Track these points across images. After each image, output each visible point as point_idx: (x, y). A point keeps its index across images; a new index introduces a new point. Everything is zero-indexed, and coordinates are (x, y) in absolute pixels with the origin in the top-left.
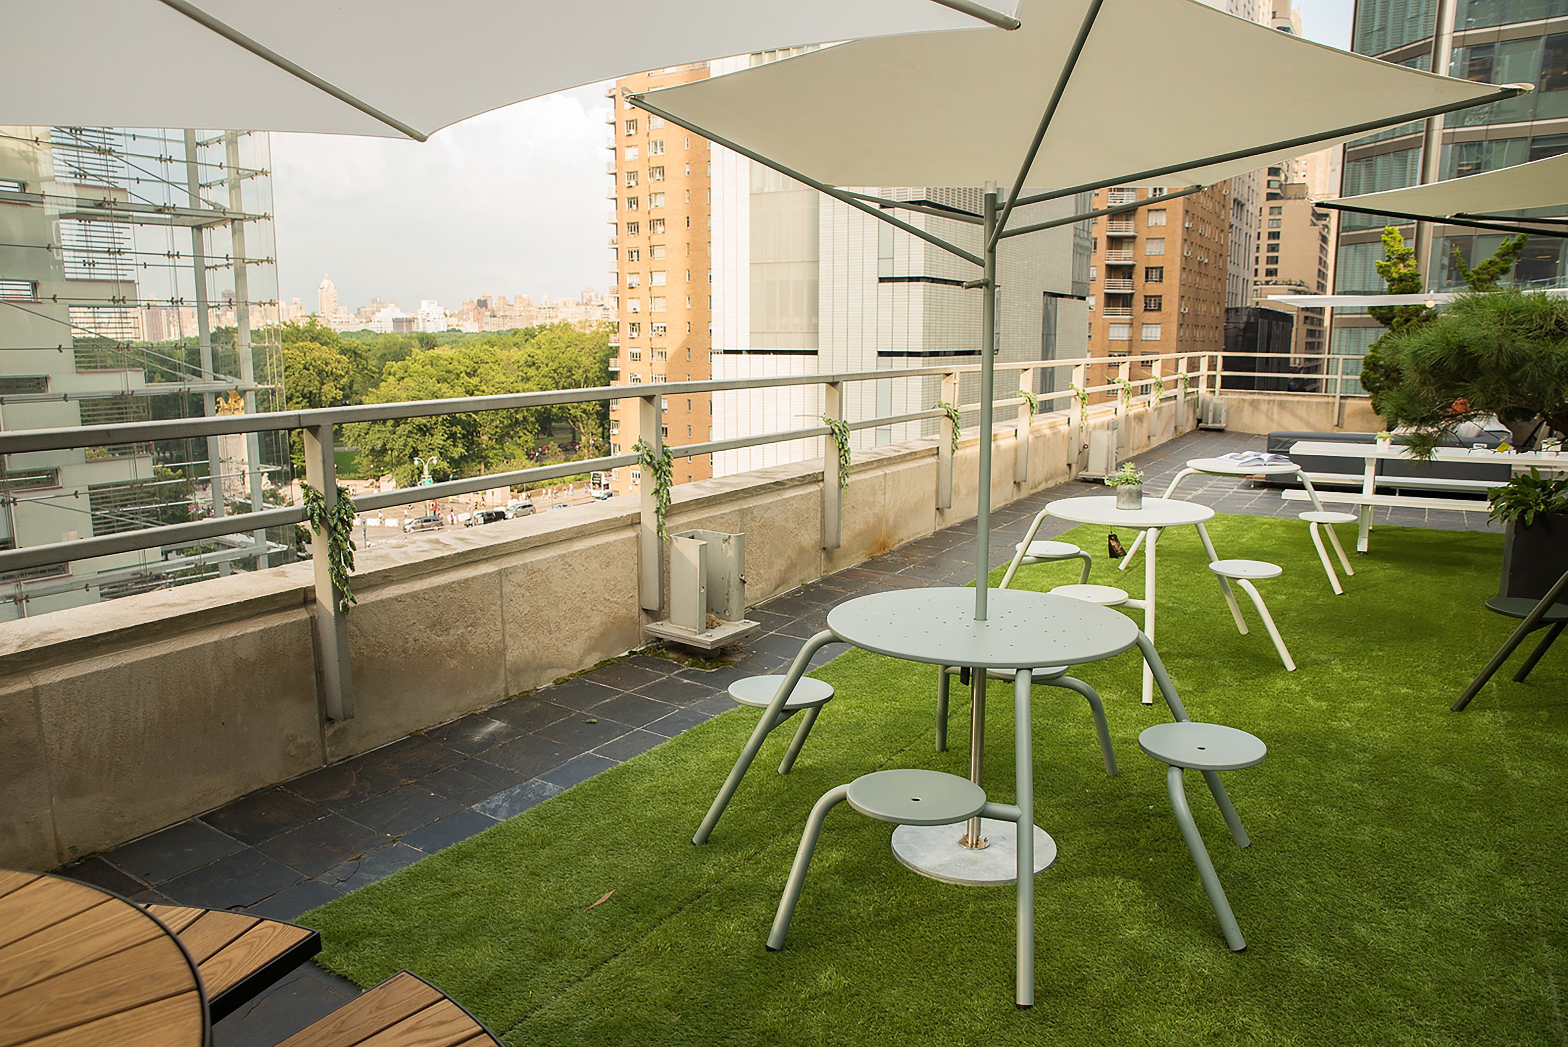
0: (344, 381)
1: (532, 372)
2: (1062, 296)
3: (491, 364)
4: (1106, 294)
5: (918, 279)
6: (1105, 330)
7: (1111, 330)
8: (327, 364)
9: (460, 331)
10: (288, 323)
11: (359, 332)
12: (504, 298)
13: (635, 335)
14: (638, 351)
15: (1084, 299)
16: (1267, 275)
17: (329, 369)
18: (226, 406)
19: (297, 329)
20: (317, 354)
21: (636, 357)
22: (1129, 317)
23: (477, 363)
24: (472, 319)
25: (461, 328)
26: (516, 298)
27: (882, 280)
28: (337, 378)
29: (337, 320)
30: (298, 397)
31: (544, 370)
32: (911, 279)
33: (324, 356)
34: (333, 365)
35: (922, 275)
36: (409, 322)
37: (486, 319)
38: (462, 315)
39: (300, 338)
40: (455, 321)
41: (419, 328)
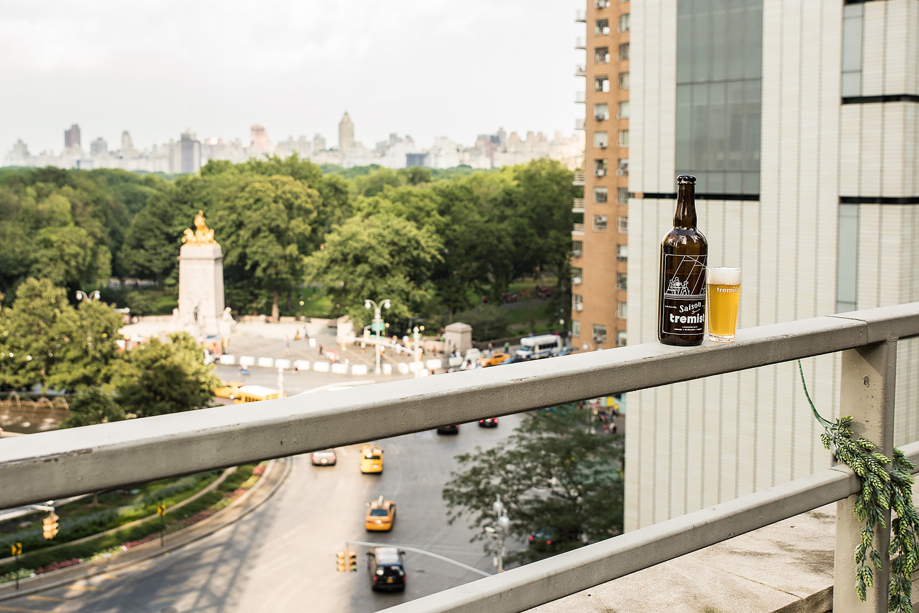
0: (314, 215)
1: (509, 212)
3: (466, 203)
8: (297, 197)
9: (470, 167)
10: (271, 156)
11: (368, 167)
13: (601, 173)
14: (604, 191)
17: (297, 203)
18: (194, 239)
19: (279, 161)
20: (287, 188)
21: (602, 198)
23: (452, 199)
25: (472, 164)
27: (846, 101)
28: (308, 212)
29: (353, 155)
30: (264, 232)
31: (522, 209)
32: (886, 99)
33: (295, 189)
34: (303, 199)
35: (902, 93)
36: (422, 157)
37: (498, 155)
38: (475, 151)
39: (278, 171)
40: (467, 156)
41: (431, 163)
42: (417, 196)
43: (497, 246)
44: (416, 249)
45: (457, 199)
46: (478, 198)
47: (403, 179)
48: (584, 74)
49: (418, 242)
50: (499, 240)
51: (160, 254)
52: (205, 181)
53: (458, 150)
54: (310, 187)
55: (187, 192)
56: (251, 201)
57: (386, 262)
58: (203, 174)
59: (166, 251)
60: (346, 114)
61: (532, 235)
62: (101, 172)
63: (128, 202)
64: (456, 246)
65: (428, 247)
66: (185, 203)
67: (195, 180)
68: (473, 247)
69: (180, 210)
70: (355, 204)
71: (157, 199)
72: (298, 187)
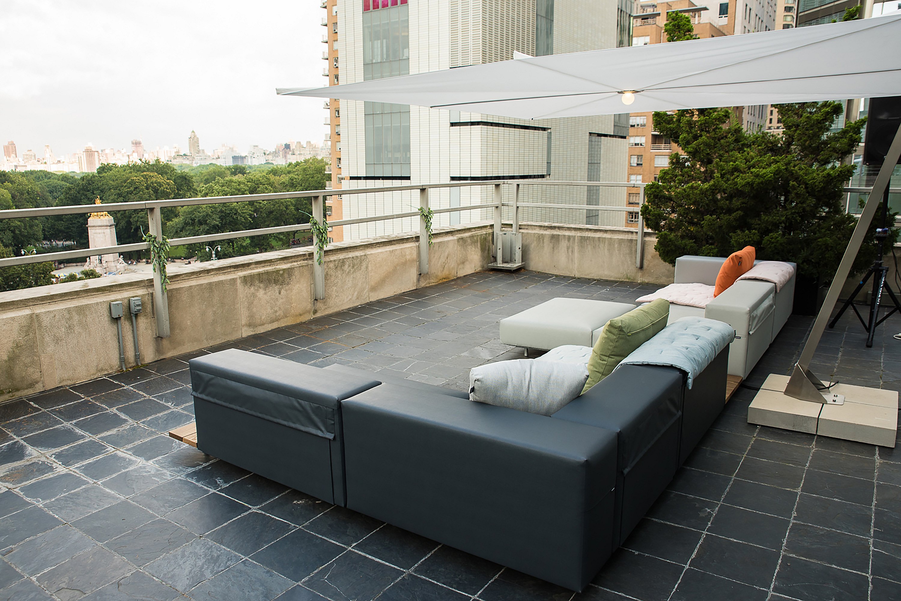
2: (605, 136)
4: (653, 135)
5: (478, 123)
6: (652, 160)
7: (656, 160)
8: (160, 186)
9: (272, 164)
11: (208, 165)
12: (300, 143)
13: (340, 166)
15: (624, 137)
16: (778, 123)
17: (160, 189)
19: (149, 164)
20: (154, 180)
22: (668, 151)
23: (258, 184)
24: (281, 156)
25: (273, 162)
26: (307, 142)
27: (453, 124)
29: (199, 158)
32: (473, 124)
33: (159, 181)
34: (164, 186)
35: (480, 120)
36: (243, 158)
37: (289, 156)
38: (275, 154)
39: (148, 170)
40: (270, 158)
41: (249, 162)
42: (235, 182)
43: (285, 211)
44: (235, 214)
45: (261, 183)
46: (274, 183)
47: (228, 172)
48: (329, 107)
49: (236, 210)
50: (287, 207)
51: (75, 223)
52: (101, 177)
53: (265, 154)
54: (168, 179)
55: (89, 184)
56: (132, 189)
57: (217, 223)
58: (99, 173)
59: (78, 222)
60: (193, 132)
61: (306, 204)
62: (32, 172)
63: (51, 192)
64: (261, 212)
65: (243, 213)
66: (88, 191)
67: (94, 176)
68: (271, 212)
69: (86, 195)
70: (198, 189)
71: (70, 189)
72: (160, 179)
